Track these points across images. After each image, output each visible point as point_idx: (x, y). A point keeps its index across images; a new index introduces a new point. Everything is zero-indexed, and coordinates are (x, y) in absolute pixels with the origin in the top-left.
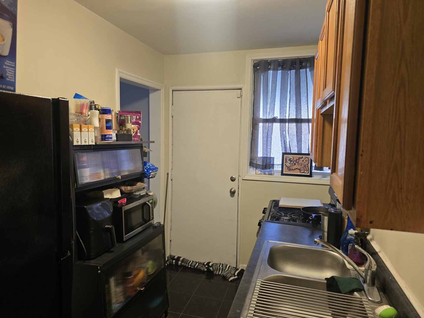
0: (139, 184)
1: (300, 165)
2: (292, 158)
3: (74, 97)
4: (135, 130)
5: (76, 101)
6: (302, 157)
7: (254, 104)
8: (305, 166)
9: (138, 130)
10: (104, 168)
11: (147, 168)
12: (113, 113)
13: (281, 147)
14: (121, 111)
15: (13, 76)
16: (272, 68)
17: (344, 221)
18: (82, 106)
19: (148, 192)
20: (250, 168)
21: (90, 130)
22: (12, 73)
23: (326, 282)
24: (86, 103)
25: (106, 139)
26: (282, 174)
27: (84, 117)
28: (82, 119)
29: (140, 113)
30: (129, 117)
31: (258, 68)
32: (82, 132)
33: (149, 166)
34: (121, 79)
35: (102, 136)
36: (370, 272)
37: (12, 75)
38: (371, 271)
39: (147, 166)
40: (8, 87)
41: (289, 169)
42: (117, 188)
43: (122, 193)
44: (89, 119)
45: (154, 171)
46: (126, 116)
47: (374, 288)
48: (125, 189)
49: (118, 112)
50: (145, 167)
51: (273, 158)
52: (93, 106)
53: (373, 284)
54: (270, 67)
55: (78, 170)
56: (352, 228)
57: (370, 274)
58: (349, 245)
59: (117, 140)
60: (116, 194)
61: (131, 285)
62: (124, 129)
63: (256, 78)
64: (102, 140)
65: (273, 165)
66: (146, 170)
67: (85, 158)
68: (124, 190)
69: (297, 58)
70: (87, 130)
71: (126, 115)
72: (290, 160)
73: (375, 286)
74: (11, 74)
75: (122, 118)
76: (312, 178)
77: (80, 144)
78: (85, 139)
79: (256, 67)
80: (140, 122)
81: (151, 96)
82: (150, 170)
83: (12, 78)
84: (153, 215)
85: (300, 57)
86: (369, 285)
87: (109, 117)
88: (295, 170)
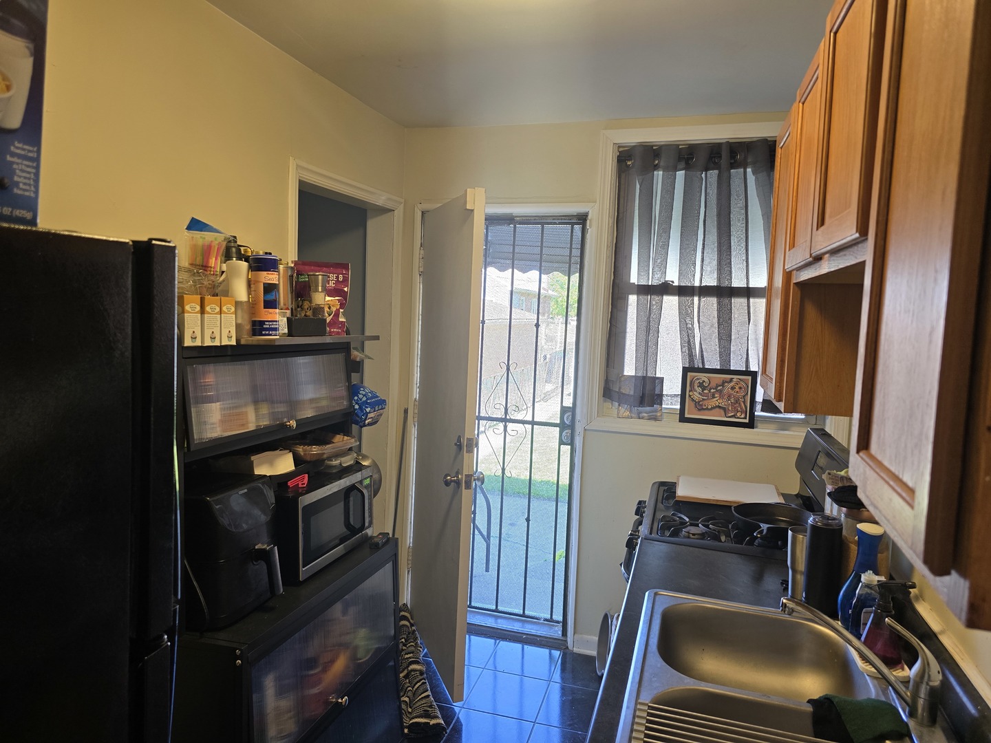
0: (340, 441)
1: (726, 397)
2: (706, 380)
3: (189, 228)
4: (334, 309)
5: (192, 237)
6: (731, 380)
7: (617, 250)
8: (737, 401)
9: (341, 308)
10: (256, 402)
11: (361, 400)
12: (281, 267)
13: (680, 353)
14: (300, 263)
15: (32, 182)
16: (662, 164)
17: (848, 548)
18: (207, 251)
19: (361, 457)
20: (605, 401)
21: (224, 309)
22: (28, 176)
23: (812, 710)
24: (217, 242)
25: (263, 332)
26: (683, 419)
27: (212, 278)
28: (206, 283)
29: (345, 267)
30: (320, 277)
31: (629, 163)
32: (206, 315)
33: (364, 395)
34: (302, 184)
35: (254, 323)
36: (926, 688)
37: (29, 179)
38: (928, 687)
39: (361, 396)
40: (18, 213)
41: (699, 406)
42: (285, 449)
43: (298, 461)
44: (224, 281)
45: (377, 409)
46: (312, 273)
47: (934, 732)
48: (304, 451)
49: (293, 265)
50: (356, 398)
51: (662, 380)
52: (234, 250)
53: (932, 720)
54: (657, 162)
55: (192, 406)
56: (870, 570)
57: (925, 694)
58: (864, 610)
59: (290, 334)
60: (284, 464)
61: (315, 691)
62: (306, 305)
63: (622, 186)
64: (254, 334)
65: (661, 396)
66: (357, 407)
67: (212, 377)
68: (302, 454)
69: (724, 141)
70: (218, 309)
71: (312, 271)
72: (701, 385)
73: (937, 725)
74: (25, 178)
75: (304, 279)
76: (755, 430)
77: (200, 345)
78: (213, 332)
79: (625, 161)
80: (346, 289)
81: (371, 224)
82: (367, 407)
83: (27, 187)
84: (371, 516)
85: (731, 141)
86: (921, 724)
87: (270, 277)
88: (713, 410)
